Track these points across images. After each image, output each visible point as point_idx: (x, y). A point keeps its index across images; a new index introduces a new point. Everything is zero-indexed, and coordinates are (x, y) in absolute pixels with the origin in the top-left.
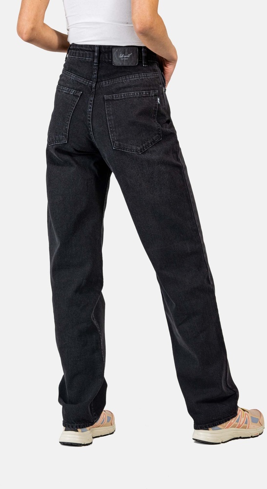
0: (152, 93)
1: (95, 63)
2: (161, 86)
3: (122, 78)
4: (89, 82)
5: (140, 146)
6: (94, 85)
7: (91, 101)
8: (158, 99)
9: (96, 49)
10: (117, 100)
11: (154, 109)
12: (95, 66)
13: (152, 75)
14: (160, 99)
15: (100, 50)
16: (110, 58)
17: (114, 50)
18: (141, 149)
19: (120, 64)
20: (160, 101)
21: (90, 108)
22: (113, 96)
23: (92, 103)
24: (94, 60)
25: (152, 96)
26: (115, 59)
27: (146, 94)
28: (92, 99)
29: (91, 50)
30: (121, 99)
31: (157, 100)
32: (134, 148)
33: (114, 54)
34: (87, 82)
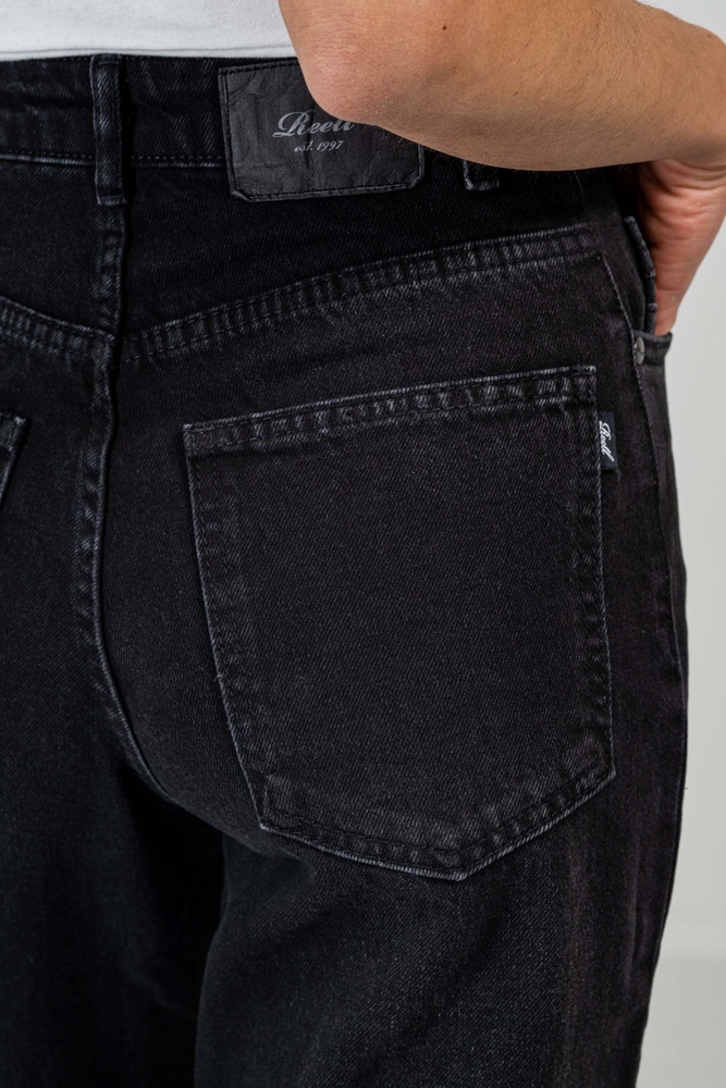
0: (554, 390)
1: (104, 192)
2: (615, 326)
3: (308, 289)
4: (68, 332)
5: (454, 821)
6: (103, 354)
7: (93, 476)
8: (605, 432)
9: (100, 82)
10: (280, 452)
11: (571, 508)
12: (105, 210)
13: (540, 249)
14: (617, 429)
15: (124, 88)
16: (210, 147)
17: (230, 82)
18: (465, 844)
19: (289, 187)
20: (618, 443)
21: (89, 529)
22: (246, 429)
23: (97, 489)
24: (91, 170)
25: (553, 410)
26: (244, 154)
27: (504, 397)
28: (96, 458)
29: (62, 92)
30: (308, 448)
31: (593, 439)
32: (412, 828)
33: (237, 117)
34: (59, 336)
